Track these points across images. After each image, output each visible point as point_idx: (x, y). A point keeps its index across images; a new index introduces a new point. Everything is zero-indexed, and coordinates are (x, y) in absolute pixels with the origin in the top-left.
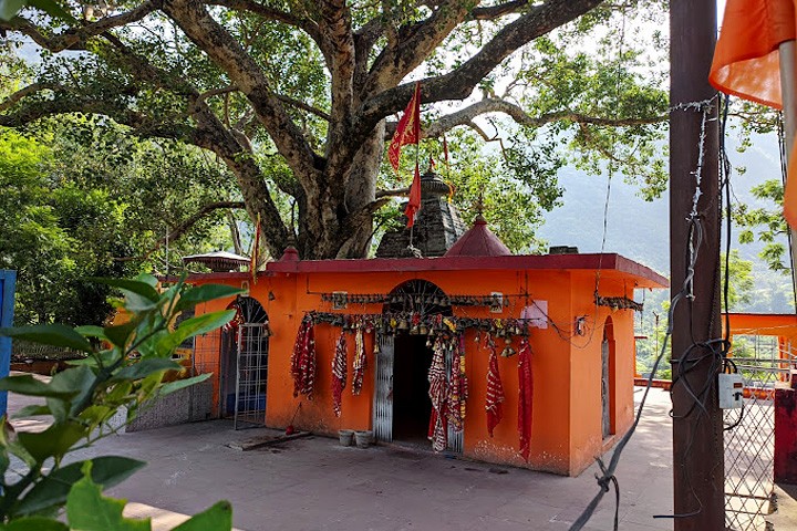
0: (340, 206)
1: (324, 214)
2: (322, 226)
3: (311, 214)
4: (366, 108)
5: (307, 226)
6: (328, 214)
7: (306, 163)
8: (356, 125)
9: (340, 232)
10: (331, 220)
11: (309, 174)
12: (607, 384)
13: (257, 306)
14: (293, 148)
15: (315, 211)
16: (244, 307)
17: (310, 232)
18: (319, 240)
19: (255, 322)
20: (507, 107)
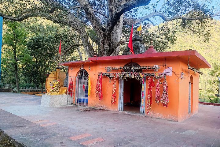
0: (110, 43)
1: (105, 46)
2: (104, 49)
3: (101, 46)
4: (118, 10)
5: (100, 49)
6: (106, 46)
7: (100, 30)
8: (115, 16)
9: (109, 51)
10: (107, 47)
11: (101, 33)
12: (190, 97)
13: (86, 72)
14: (96, 25)
15: (102, 45)
16: (82, 72)
17: (101, 51)
18: (103, 54)
19: (85, 76)
20: (160, 15)
